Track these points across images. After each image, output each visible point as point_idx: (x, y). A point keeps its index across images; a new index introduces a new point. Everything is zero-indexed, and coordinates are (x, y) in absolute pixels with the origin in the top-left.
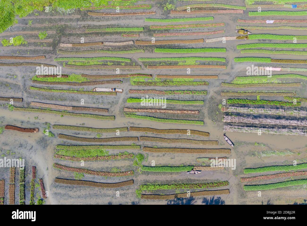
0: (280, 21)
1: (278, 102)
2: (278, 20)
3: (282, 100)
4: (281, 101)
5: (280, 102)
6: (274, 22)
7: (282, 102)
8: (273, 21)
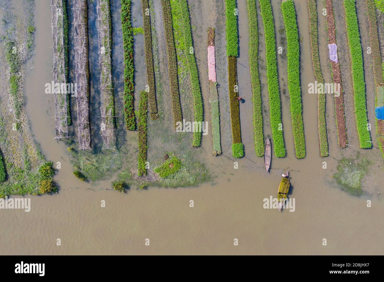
0: (338, 79)
1: (132, 75)
2: (340, 72)
3: (136, 87)
4: (134, 82)
5: (131, 81)
6: (334, 62)
7: (133, 84)
8: (336, 60)
